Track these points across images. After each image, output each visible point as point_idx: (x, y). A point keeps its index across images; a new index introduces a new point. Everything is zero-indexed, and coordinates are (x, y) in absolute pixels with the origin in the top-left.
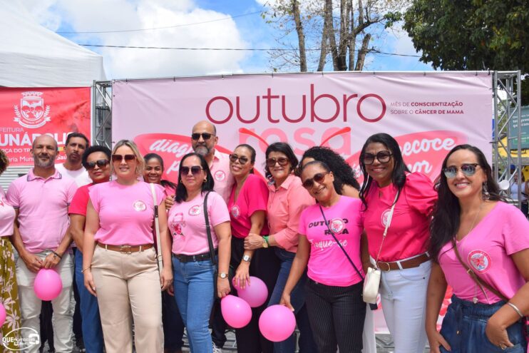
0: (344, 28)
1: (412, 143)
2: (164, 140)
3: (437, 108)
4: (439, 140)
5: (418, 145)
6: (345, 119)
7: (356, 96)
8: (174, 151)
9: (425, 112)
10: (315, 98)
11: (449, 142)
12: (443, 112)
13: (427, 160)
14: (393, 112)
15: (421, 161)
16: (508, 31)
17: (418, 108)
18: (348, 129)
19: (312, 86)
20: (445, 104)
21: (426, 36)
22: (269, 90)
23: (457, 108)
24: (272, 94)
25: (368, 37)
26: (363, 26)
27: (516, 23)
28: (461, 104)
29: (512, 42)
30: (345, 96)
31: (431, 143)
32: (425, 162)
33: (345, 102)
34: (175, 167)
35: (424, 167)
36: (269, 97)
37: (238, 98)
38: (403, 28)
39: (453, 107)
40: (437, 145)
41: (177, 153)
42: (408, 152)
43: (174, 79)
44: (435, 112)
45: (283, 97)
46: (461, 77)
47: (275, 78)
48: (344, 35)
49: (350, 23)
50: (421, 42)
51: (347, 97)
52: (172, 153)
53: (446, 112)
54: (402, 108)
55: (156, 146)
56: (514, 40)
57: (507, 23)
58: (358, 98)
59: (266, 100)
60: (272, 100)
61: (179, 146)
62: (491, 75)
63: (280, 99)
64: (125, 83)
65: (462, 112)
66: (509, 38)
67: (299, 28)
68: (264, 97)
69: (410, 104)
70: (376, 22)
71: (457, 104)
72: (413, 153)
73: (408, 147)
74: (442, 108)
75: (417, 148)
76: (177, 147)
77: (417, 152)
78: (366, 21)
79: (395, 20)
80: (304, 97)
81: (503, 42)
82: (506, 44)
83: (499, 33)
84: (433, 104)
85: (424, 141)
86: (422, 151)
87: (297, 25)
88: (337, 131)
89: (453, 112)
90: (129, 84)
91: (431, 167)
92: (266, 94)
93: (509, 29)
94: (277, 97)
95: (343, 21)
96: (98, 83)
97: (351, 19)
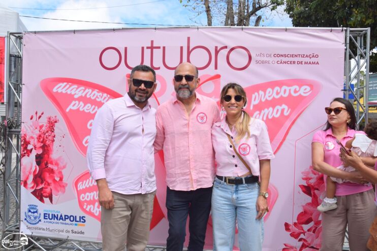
0: (241, 11)
1: (273, 89)
2: (65, 83)
3: (296, 59)
4: (297, 87)
5: (279, 91)
6: (216, 68)
7: (226, 47)
8: (73, 93)
9: (285, 62)
10: (191, 49)
11: (305, 89)
12: (301, 63)
13: (286, 104)
14: (257, 62)
15: (281, 105)
16: (363, 10)
17: (280, 59)
18: (218, 76)
19: (189, 39)
20: (303, 56)
21: (302, 16)
22: (152, 42)
23: (313, 60)
24: (154, 45)
25: (259, 18)
26: (256, 10)
27: (370, 4)
28: (317, 56)
29: (366, 20)
30: (216, 47)
31: (290, 90)
32: (284, 106)
33: (217, 52)
34: (73, 106)
35: (283, 110)
36: (152, 48)
37: (126, 49)
38: (285, 11)
39: (310, 58)
40: (295, 92)
41: (75, 94)
42: (269, 97)
43: (74, 32)
44: (294, 62)
45: (164, 48)
46: (318, 32)
47: (157, 31)
48: (241, 15)
49: (246, 7)
50: (298, 21)
51: (218, 49)
52: (71, 94)
53: (303, 63)
54: (265, 59)
55: (58, 88)
56: (368, 18)
57: (363, 4)
58: (228, 50)
59: (150, 50)
60: (154, 50)
61: (77, 89)
62: (344, 32)
63: (161, 49)
64: (34, 35)
65: (318, 63)
66: (364, 16)
67: (208, 10)
68: (148, 48)
69: (273, 55)
70: (265, 6)
71: (313, 56)
72: (274, 98)
73: (269, 92)
74: (300, 59)
75: (278, 93)
76: (75, 89)
77: (277, 97)
78: (258, 6)
79: (278, 4)
80: (182, 48)
81: (359, 19)
82: (361, 20)
83: (356, 12)
84: (292, 56)
85: (284, 87)
86: (281, 96)
87: (206, 8)
88: (209, 77)
89: (310, 63)
90: (38, 35)
91: (290, 110)
92: (150, 46)
93: (365, 9)
94: (159, 48)
95: (240, 6)
96: (12, 34)
97: (246, 5)
